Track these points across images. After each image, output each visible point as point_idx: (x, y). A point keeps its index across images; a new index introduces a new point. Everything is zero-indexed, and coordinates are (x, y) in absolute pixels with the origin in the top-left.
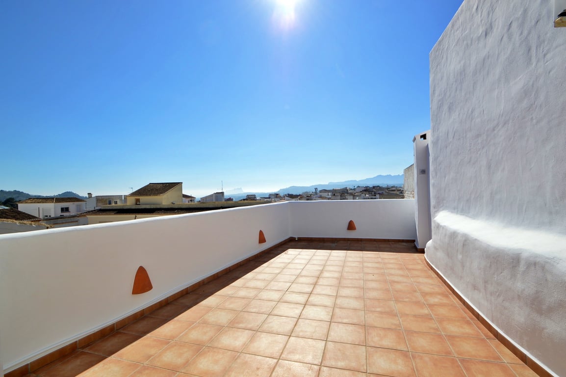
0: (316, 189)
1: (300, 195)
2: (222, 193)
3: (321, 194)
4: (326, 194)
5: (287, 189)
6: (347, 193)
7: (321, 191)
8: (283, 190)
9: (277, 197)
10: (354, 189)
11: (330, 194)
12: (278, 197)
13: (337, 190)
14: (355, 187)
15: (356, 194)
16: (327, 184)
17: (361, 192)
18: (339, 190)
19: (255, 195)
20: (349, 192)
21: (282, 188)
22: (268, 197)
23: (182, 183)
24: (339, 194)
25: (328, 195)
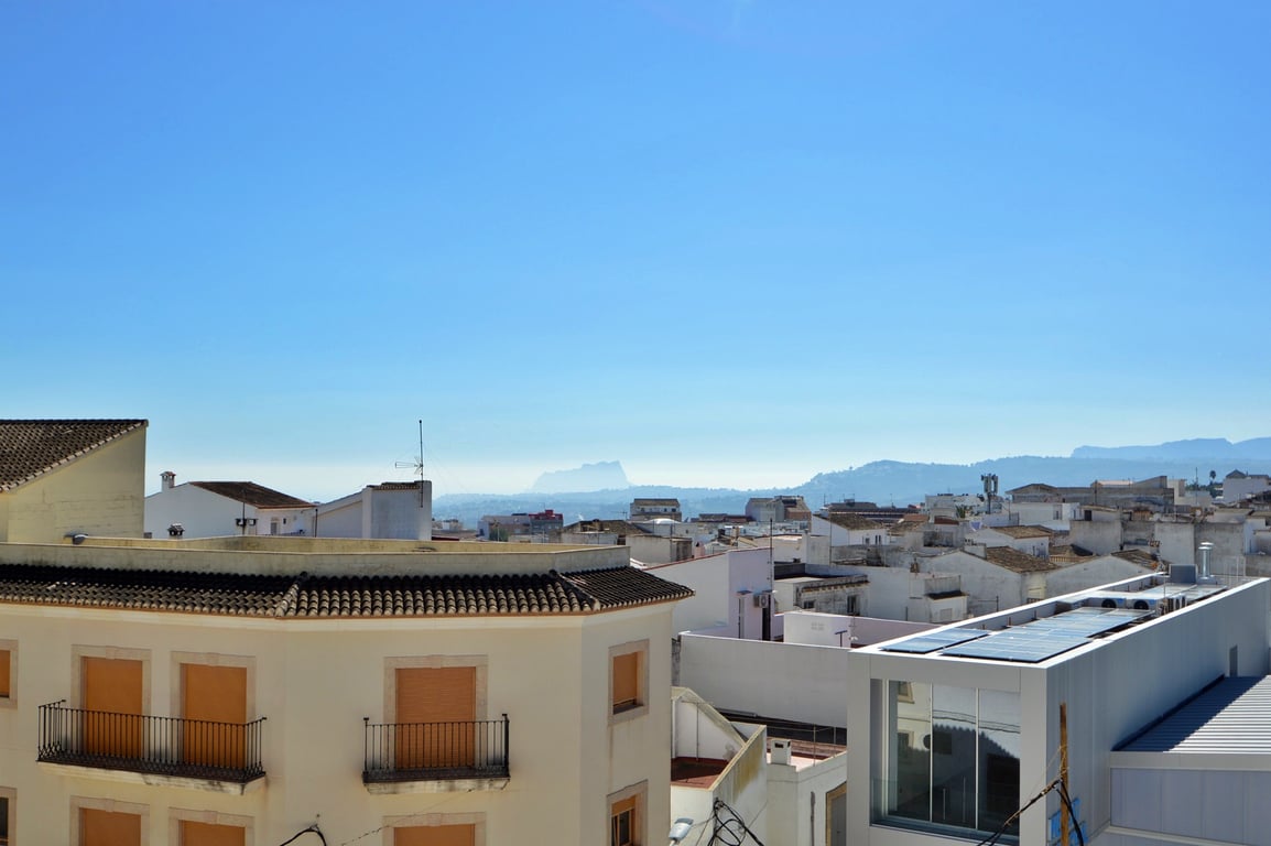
0: (990, 480)
1: (912, 509)
2: (421, 488)
3: (1015, 508)
4: (1049, 509)
5: (850, 475)
6: (1167, 506)
7: (1020, 494)
8: (832, 477)
9: (787, 516)
10: (1213, 490)
11: (1067, 509)
12: (797, 516)
13: (1111, 489)
14: (1218, 479)
15: (1217, 517)
16: (1067, 454)
17: (1245, 503)
18: (1121, 490)
19: (674, 502)
20: (1178, 501)
21: (826, 471)
22: (742, 512)
23: (144, 423)
24: (1113, 515)
25: (1058, 516)
